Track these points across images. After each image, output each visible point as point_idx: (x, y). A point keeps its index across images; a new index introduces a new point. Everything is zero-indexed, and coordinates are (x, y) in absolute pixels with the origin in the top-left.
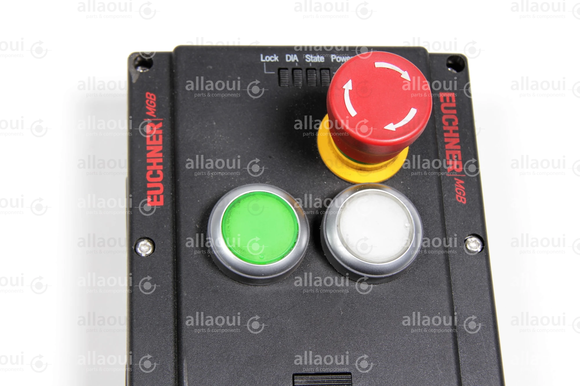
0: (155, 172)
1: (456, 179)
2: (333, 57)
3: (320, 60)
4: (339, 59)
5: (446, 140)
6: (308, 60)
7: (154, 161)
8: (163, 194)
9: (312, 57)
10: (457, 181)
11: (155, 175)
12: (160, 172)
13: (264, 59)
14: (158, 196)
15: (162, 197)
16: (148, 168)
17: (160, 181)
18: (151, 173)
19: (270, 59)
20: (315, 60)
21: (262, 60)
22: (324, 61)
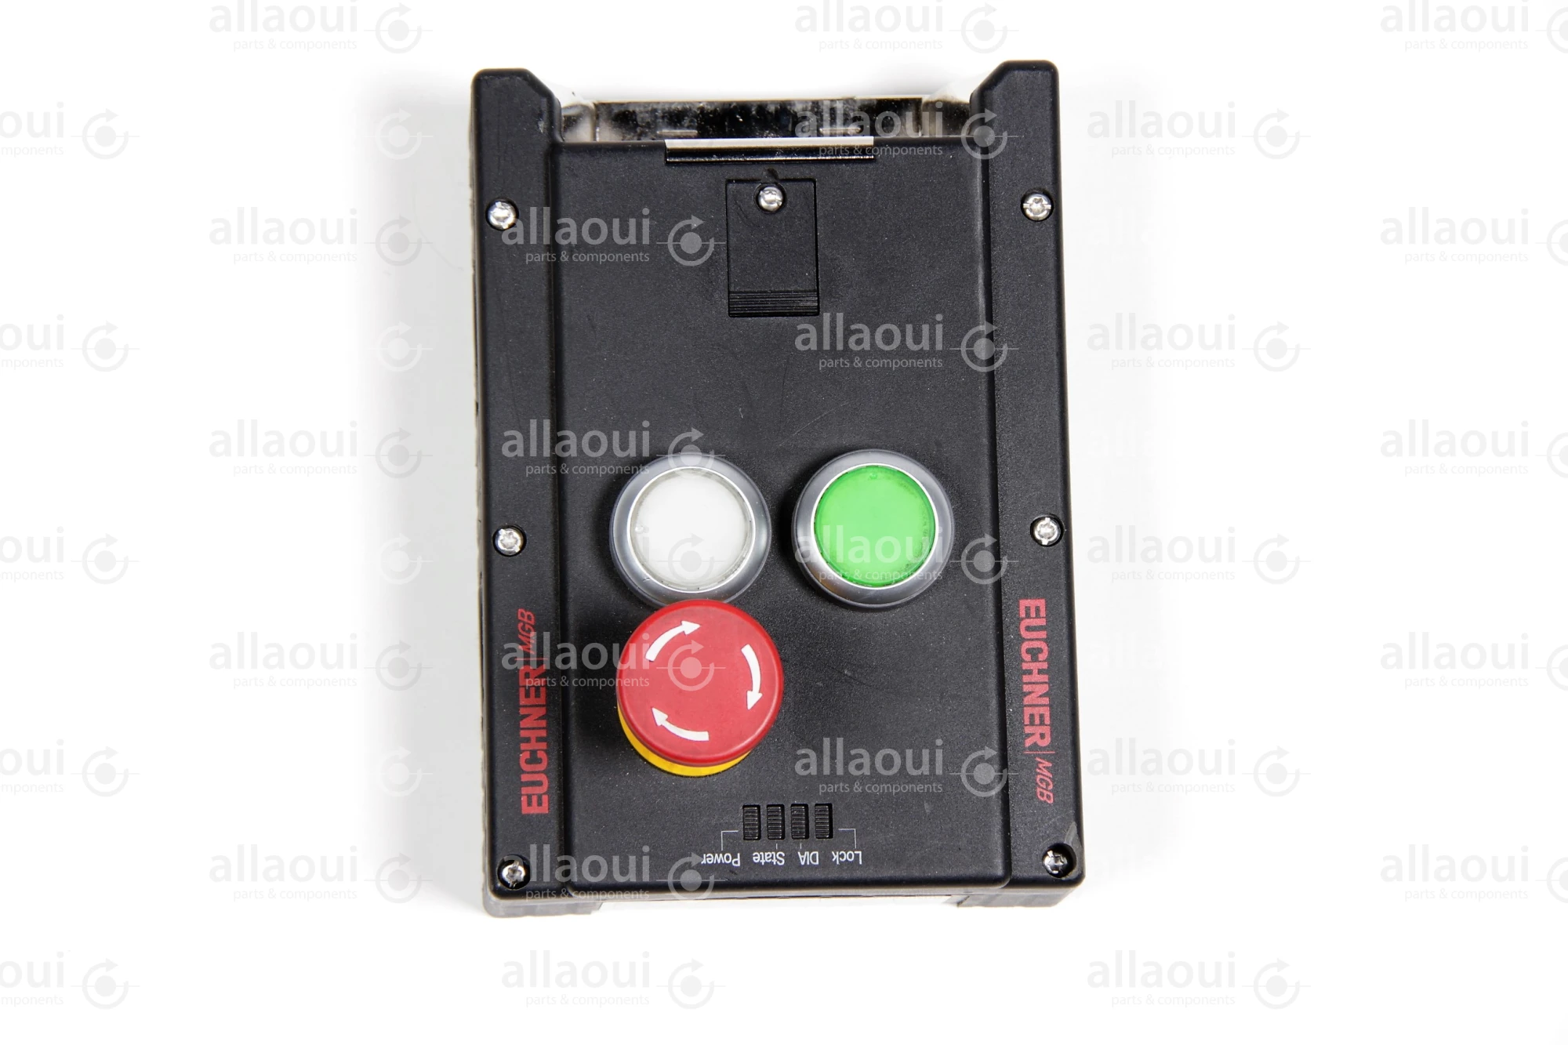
0: (1034, 659)
2: (735, 862)
3: (761, 855)
4: (728, 858)
6: (780, 855)
7: (1036, 677)
8: (1021, 619)
9: (774, 861)
11: (1034, 653)
13: (857, 856)
14: (1028, 616)
15: (1022, 613)
16: (1045, 666)
17: (1026, 642)
18: (1042, 656)
19: (846, 856)
20: (768, 855)
21: (860, 853)
22: (754, 854)
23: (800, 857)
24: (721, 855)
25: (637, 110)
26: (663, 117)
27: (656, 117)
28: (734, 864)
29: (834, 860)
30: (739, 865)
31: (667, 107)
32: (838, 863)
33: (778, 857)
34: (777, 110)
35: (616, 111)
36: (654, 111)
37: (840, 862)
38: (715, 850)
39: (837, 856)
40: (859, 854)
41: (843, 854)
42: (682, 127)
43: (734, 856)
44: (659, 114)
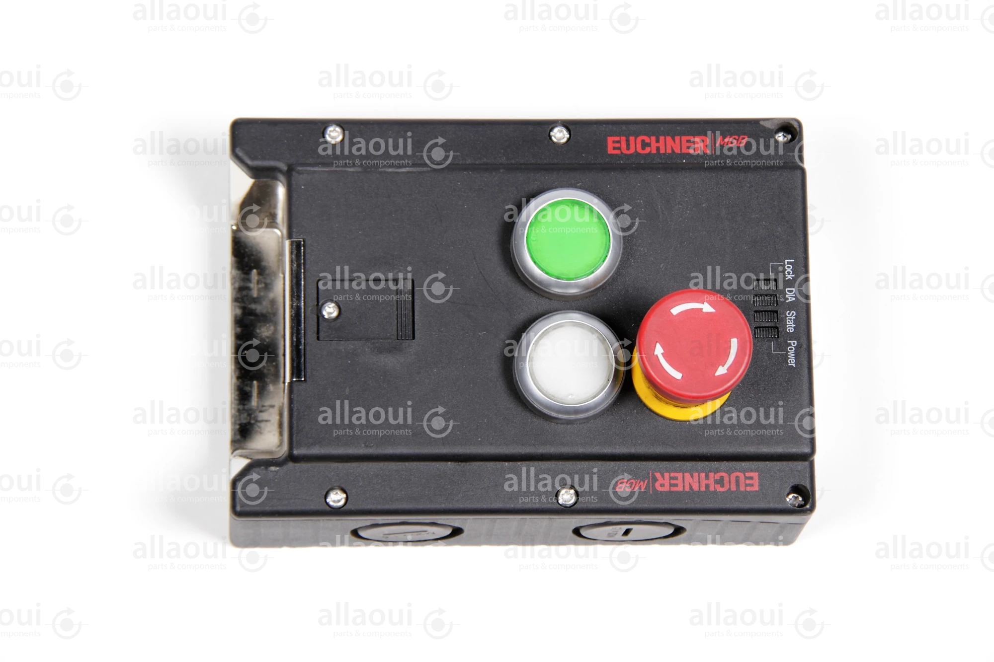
0: (649, 145)
1: (646, 481)
2: (794, 343)
3: (789, 327)
4: (791, 349)
5: (696, 475)
6: (789, 314)
8: (622, 153)
9: (793, 318)
10: (644, 484)
11: (645, 145)
12: (648, 150)
13: (788, 263)
14: (619, 148)
15: (617, 152)
16: (653, 138)
17: (637, 150)
18: (647, 140)
19: (789, 270)
20: (789, 322)
21: (786, 261)
22: (788, 331)
23: (790, 300)
24: (789, 353)
25: (238, 422)
26: (244, 405)
27: (244, 409)
28: (795, 345)
29: (791, 278)
30: (796, 342)
31: (237, 402)
32: (793, 276)
33: (790, 315)
34: (240, 326)
35: (238, 437)
36: (239, 411)
37: (792, 274)
38: (786, 358)
39: (789, 276)
40: (788, 262)
41: (787, 272)
42: (251, 392)
43: (790, 345)
44: (241, 407)
